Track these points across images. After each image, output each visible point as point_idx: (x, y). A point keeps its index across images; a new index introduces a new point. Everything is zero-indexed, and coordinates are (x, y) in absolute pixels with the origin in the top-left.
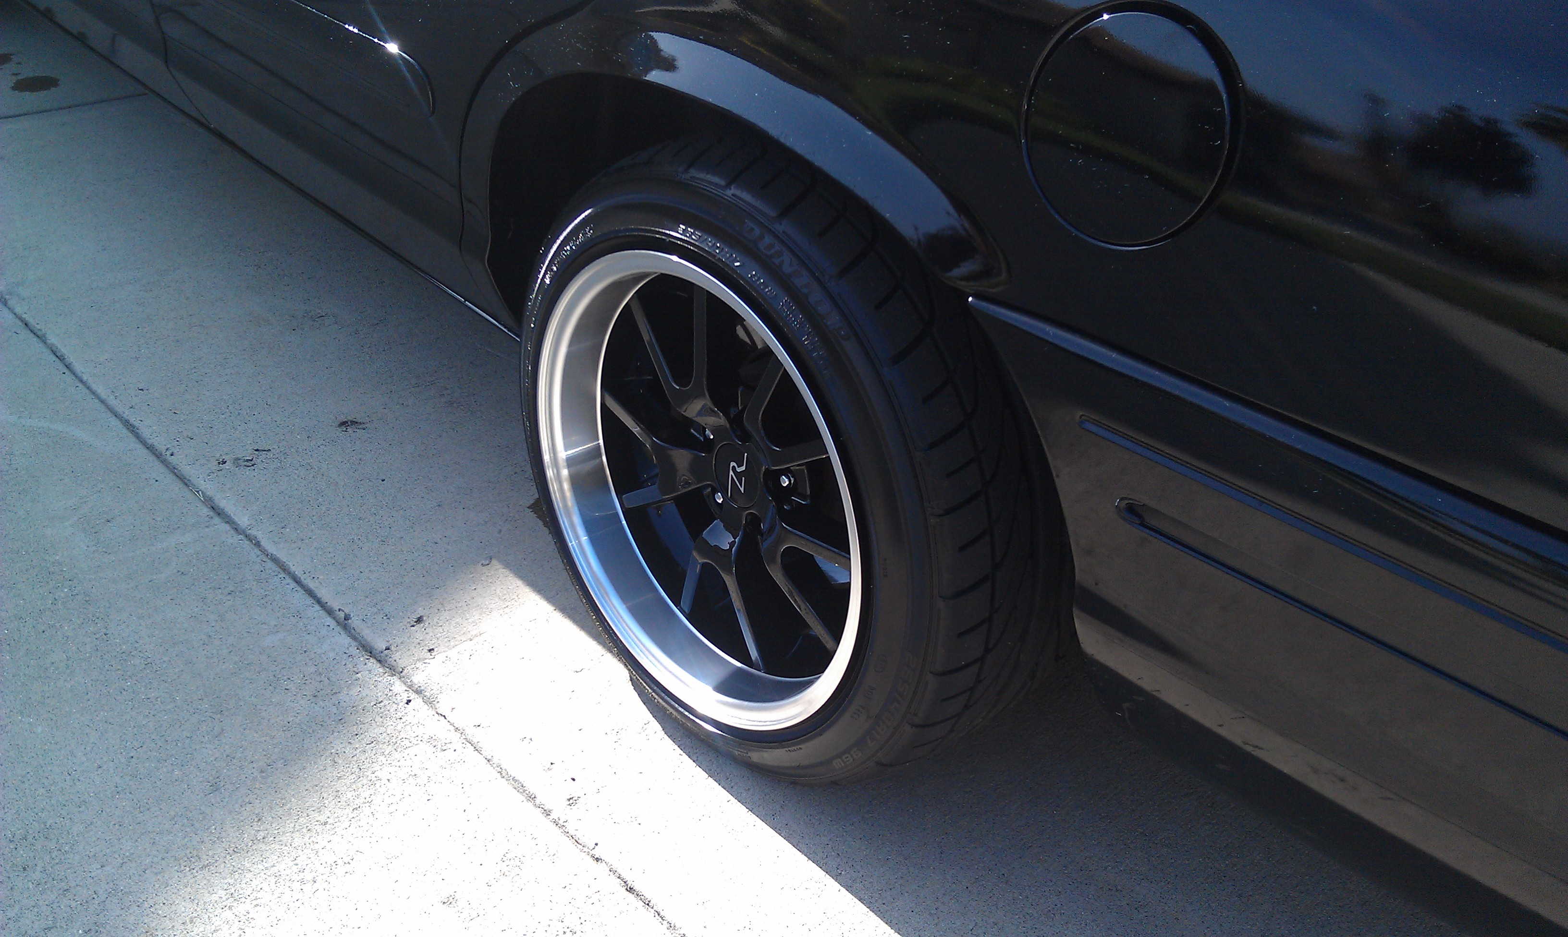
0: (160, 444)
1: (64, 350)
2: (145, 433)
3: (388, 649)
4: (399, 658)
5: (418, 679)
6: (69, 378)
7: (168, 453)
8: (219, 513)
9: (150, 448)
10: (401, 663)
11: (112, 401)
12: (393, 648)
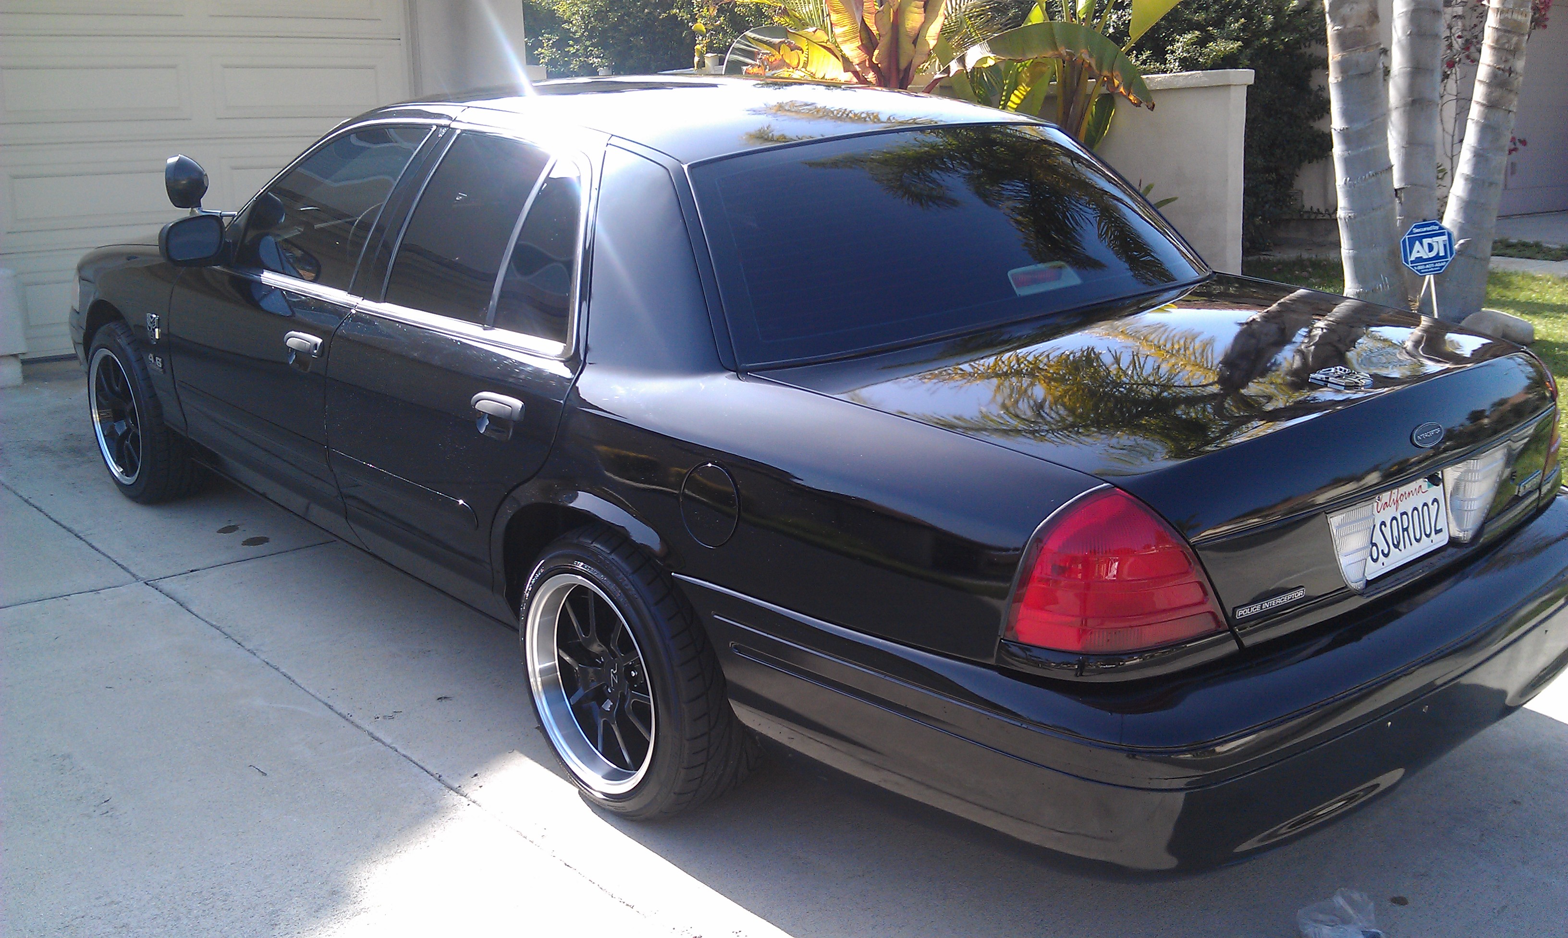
0: (345, 712)
1: (289, 674)
2: (336, 708)
3: (460, 787)
4: (465, 790)
5: (473, 798)
6: (294, 686)
7: (349, 715)
8: (377, 739)
9: (340, 714)
10: (466, 792)
11: (318, 695)
12: (462, 786)
